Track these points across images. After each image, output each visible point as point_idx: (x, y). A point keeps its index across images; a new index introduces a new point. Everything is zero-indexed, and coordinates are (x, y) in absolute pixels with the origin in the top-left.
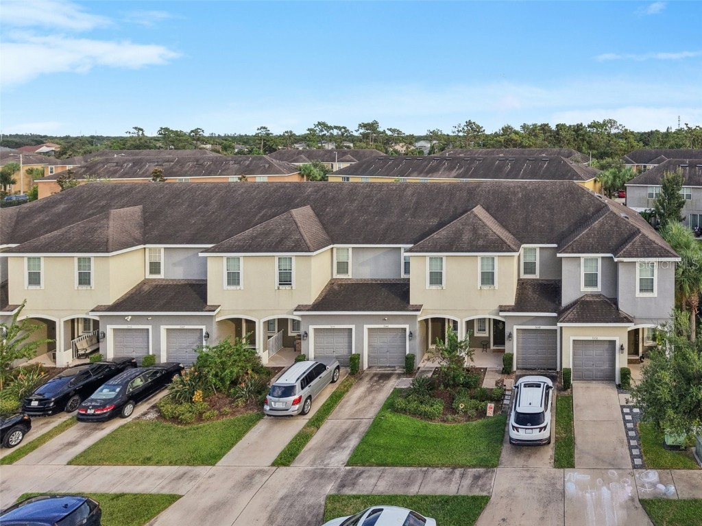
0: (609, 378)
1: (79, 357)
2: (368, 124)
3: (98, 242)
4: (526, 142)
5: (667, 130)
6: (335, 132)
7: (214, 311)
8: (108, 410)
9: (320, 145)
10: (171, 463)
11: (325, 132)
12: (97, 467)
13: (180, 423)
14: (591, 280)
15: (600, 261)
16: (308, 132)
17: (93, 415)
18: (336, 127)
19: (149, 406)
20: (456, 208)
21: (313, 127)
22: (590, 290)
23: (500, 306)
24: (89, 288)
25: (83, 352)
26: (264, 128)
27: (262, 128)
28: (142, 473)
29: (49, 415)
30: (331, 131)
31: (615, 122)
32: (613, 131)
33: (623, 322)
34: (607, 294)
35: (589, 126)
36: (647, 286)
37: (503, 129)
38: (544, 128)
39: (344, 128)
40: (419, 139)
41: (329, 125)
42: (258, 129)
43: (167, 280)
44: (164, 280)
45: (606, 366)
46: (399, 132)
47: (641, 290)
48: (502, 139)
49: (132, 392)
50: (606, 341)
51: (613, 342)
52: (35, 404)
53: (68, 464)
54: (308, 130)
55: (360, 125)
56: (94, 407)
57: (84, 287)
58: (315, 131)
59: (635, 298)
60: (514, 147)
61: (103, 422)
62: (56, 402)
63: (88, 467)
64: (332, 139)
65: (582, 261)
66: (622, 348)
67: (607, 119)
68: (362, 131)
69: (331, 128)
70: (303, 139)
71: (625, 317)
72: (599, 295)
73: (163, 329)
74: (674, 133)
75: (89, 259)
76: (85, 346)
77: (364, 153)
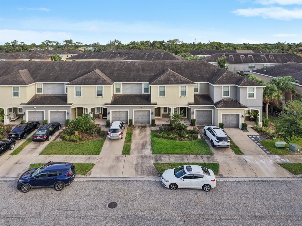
0: (237, 127)
1: (11, 121)
2: (68, 41)
3: (20, 81)
4: (141, 47)
5: (193, 43)
6: (54, 44)
7: (71, 105)
8: (45, 137)
9: (46, 48)
10: (81, 154)
11: (49, 44)
12: (53, 156)
13: (74, 142)
14: (226, 94)
15: (230, 88)
16: (42, 44)
17: (39, 139)
18: (54, 42)
19: (55, 137)
20: (159, 70)
21: (43, 42)
22: (226, 97)
23: (189, 103)
24: (18, 97)
25: (13, 119)
26: (23, 42)
27: (21, 42)
28: (72, 157)
29: (19, 139)
30: (52, 43)
31: (178, 40)
32: (178, 43)
33: (243, 107)
34: (233, 98)
35: (168, 42)
36: (252, 95)
37: (131, 43)
38: (148, 42)
39: (57, 42)
40: (89, 46)
41: (51, 41)
42: (20, 43)
43: (45, 95)
44: (43, 95)
45: (235, 123)
46: (81, 43)
47: (249, 97)
48: (131, 46)
49: (50, 132)
50: (235, 114)
51: (238, 115)
52: (13, 136)
53: (40, 155)
54: (42, 43)
55: (64, 41)
56: (40, 136)
57: (16, 97)
58: (44, 43)
59: (246, 100)
60: (136, 49)
61: (43, 141)
62: (21, 135)
63: (48, 156)
64: (52, 46)
65: (223, 87)
66: (242, 116)
67: (175, 39)
68: (65, 43)
69: (51, 42)
70: (40, 46)
71: (244, 106)
72: (229, 99)
73: (49, 111)
74: (197, 44)
75: (18, 87)
76: (13, 117)
77: (72, 51)
